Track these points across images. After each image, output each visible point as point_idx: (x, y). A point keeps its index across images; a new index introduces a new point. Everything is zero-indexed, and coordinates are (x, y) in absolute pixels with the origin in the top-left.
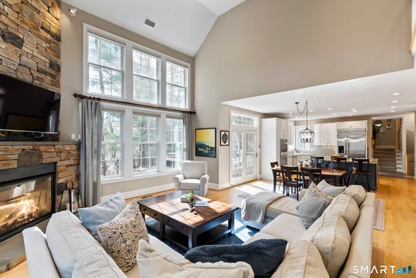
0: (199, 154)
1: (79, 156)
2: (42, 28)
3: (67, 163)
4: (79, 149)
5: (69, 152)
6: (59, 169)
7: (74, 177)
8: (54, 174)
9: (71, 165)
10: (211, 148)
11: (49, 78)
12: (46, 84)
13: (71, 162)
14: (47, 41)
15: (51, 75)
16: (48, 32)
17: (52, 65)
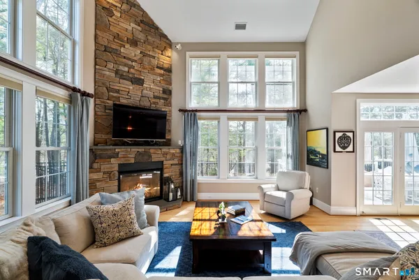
0: (311, 162)
1: (182, 156)
2: (157, 67)
3: (171, 162)
4: (182, 152)
5: (173, 154)
6: (165, 166)
7: (178, 173)
8: (161, 170)
9: (176, 164)
10: (322, 155)
11: (162, 101)
12: (161, 106)
13: (176, 161)
14: (161, 75)
15: (164, 99)
16: (161, 68)
17: (164, 91)
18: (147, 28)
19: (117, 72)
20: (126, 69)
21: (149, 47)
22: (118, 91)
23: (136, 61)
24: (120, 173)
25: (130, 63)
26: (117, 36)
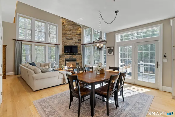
3: (79, 59)
5: (79, 57)
7: (81, 62)
8: (76, 61)
12: (77, 44)
14: (77, 36)
15: (78, 42)
16: (77, 34)
17: (78, 40)
18: (73, 25)
19: (66, 38)
20: (68, 37)
21: (74, 30)
22: (66, 43)
23: (70, 35)
24: (66, 61)
25: (69, 35)
26: (67, 30)
